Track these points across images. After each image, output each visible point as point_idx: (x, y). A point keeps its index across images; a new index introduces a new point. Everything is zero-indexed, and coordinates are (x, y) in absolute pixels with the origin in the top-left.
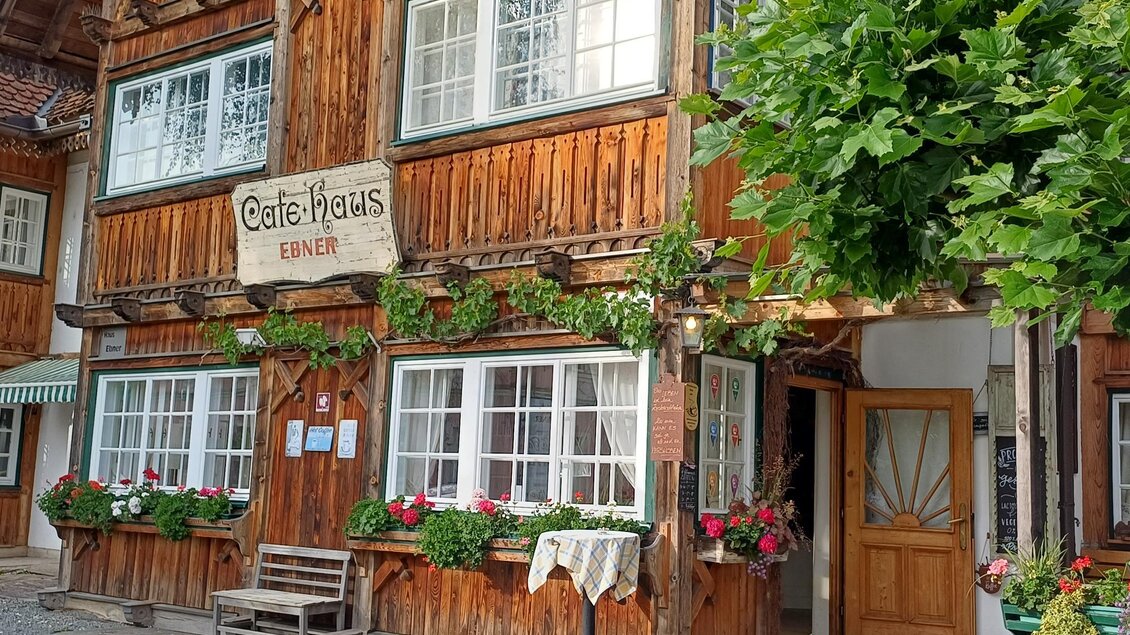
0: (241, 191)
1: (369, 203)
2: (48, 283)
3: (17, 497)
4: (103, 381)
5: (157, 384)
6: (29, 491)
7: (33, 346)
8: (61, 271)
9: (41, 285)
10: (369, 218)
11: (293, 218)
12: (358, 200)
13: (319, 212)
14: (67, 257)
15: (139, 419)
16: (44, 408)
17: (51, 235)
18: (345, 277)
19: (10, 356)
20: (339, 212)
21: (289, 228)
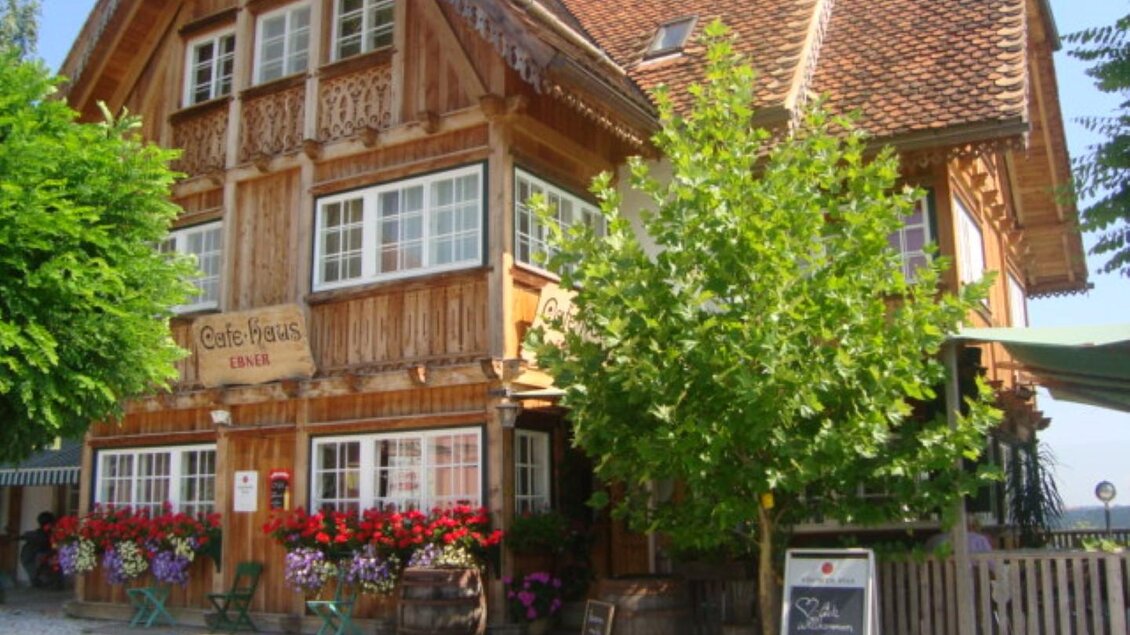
0: (200, 322)
1: (290, 332)
4: (102, 454)
5: (141, 456)
10: (291, 342)
11: (238, 341)
12: (282, 330)
13: (256, 337)
15: (129, 482)
18: (276, 381)
20: (270, 338)
21: (235, 347)
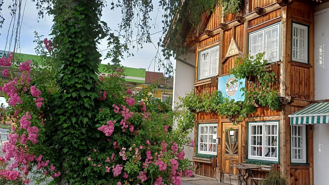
2: (311, 67)
3: (308, 169)
6: (312, 166)
7: (308, 97)
8: (318, 61)
9: (309, 68)
14: (321, 54)
16: (316, 126)
17: (311, 45)
19: (301, 101)
